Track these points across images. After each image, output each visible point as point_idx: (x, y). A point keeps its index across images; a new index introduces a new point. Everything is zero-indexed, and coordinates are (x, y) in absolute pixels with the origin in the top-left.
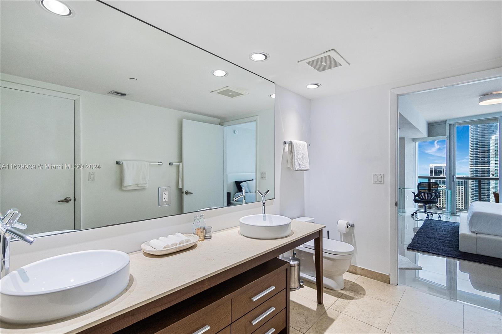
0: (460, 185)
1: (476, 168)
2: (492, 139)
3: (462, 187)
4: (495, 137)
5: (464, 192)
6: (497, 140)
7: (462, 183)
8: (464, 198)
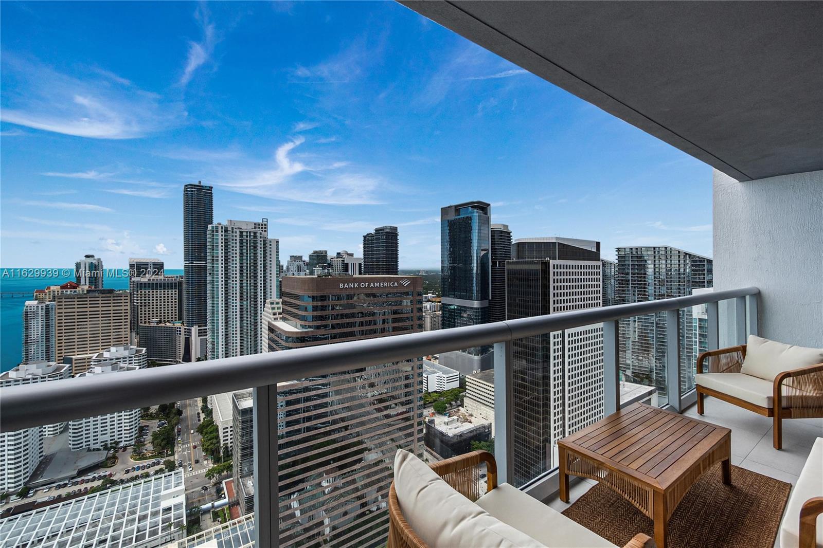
0: (172, 289)
1: (192, 266)
2: (209, 229)
3: (176, 291)
4: (212, 226)
5: (177, 298)
7: (175, 286)
8: (177, 306)
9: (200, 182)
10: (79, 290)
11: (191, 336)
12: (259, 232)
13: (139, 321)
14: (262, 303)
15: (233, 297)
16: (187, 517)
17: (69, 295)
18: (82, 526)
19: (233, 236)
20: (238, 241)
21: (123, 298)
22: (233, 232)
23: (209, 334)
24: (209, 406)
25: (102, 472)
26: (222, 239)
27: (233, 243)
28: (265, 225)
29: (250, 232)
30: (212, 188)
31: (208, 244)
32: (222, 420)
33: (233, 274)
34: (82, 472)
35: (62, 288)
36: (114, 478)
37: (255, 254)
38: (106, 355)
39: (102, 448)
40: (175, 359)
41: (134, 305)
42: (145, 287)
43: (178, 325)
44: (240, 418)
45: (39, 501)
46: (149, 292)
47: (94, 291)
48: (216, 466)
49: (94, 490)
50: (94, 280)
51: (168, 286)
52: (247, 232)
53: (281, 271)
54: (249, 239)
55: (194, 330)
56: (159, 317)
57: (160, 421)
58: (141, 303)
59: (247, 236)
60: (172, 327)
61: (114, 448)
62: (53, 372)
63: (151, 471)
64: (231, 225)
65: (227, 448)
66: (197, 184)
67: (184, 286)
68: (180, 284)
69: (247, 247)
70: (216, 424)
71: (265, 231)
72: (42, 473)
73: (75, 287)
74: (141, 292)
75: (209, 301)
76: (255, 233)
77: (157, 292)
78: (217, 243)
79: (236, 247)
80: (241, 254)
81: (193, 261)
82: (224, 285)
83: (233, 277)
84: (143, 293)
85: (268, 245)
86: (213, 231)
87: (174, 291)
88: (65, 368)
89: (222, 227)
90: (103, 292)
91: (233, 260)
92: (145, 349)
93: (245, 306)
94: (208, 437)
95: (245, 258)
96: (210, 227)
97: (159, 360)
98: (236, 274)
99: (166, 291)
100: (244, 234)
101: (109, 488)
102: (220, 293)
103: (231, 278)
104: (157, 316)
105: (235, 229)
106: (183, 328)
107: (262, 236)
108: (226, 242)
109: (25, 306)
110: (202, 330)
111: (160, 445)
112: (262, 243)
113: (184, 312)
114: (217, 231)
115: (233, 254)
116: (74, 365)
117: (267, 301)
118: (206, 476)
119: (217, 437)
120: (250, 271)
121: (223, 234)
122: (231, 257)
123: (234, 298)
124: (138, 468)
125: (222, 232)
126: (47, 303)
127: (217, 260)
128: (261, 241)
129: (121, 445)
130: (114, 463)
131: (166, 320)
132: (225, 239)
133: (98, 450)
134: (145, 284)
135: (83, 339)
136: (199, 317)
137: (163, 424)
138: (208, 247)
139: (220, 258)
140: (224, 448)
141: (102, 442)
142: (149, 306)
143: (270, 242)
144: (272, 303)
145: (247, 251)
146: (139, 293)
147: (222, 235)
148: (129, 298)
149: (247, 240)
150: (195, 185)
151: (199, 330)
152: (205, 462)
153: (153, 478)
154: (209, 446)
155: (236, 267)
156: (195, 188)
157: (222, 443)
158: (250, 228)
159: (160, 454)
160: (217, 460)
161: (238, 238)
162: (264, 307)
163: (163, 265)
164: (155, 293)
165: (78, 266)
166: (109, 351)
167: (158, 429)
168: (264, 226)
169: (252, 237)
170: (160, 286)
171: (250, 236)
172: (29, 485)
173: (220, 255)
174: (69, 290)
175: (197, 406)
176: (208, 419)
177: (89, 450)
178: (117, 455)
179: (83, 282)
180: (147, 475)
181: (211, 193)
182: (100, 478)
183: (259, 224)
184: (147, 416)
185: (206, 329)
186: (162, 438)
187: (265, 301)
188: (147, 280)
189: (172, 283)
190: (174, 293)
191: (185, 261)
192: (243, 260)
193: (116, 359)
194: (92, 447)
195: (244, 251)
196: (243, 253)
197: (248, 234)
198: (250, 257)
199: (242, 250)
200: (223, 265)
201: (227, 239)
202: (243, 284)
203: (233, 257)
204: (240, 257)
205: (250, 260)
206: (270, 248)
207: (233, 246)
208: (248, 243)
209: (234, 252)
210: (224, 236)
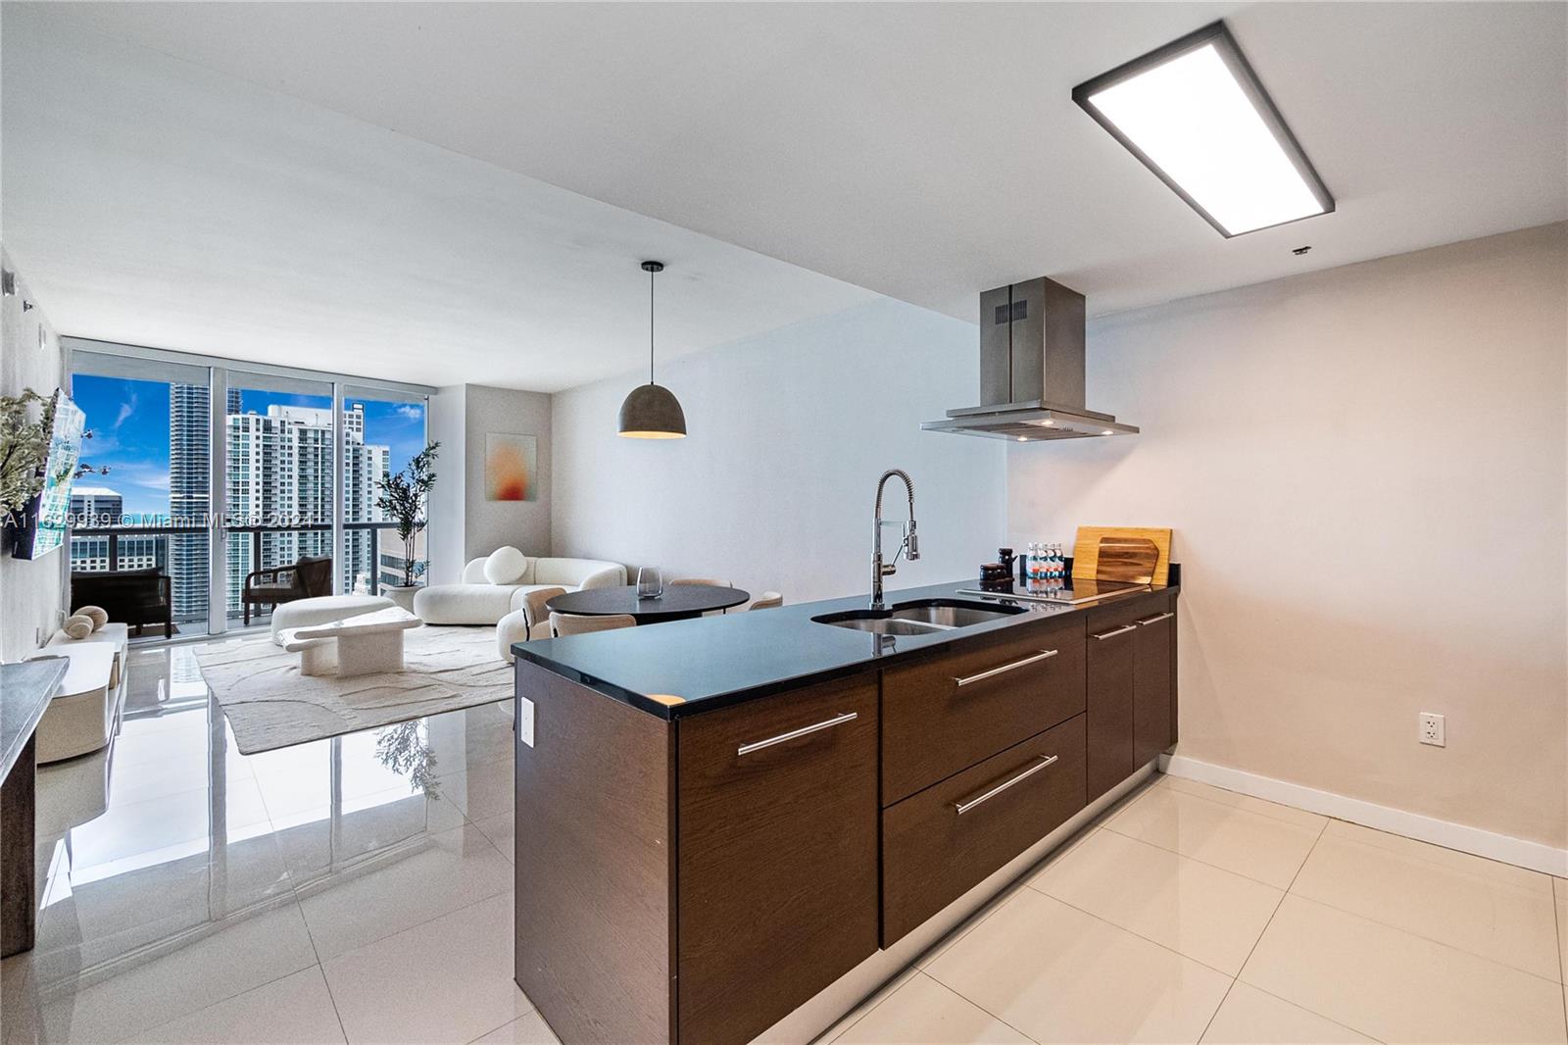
12: (344, 432)
19: (283, 440)
20: (295, 451)
22: (283, 431)
26: (258, 446)
27: (283, 455)
29: (323, 432)
52: (316, 431)
54: (320, 446)
59: (316, 440)
64: (280, 414)
67: (172, 546)
68: (162, 542)
69: (316, 463)
71: (358, 430)
78: (246, 454)
79: (290, 462)
80: (303, 477)
81: (192, 492)
85: (364, 459)
86: (236, 428)
87: (145, 558)
89: (257, 420)
91: (283, 492)
95: (310, 486)
96: (229, 419)
100: (311, 435)
105: (289, 424)
107: (350, 439)
108: (268, 451)
112: (351, 455)
114: (246, 429)
115: (283, 477)
121: (261, 434)
122: (278, 485)
125: (258, 430)
127: (246, 492)
128: (348, 451)
132: (265, 446)
139: (252, 487)
143: (370, 452)
145: (316, 471)
147: (258, 438)
149: (317, 448)
161: (296, 443)
163: (121, 502)
168: (356, 418)
171: (323, 440)
173: (252, 480)
187: (354, 578)
189: (140, 543)
191: (173, 492)
192: (305, 491)
195: (310, 471)
196: (306, 476)
197: (320, 436)
198: (323, 484)
199: (303, 469)
200: (260, 502)
201: (271, 446)
202: (305, 541)
203: (283, 484)
204: (300, 483)
205: (323, 492)
206: (370, 465)
207: (283, 462)
208: (317, 455)
209: (286, 473)
210: (261, 438)
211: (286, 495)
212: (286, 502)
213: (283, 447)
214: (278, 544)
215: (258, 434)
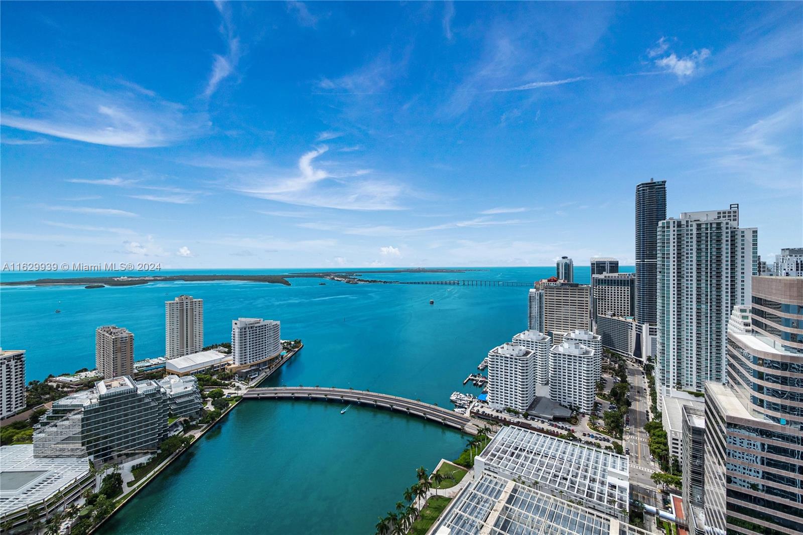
0: (625, 286)
1: (643, 264)
2: (659, 226)
3: (628, 288)
4: (663, 223)
5: (629, 294)
6: (665, 227)
7: (628, 283)
8: (629, 302)
9: (652, 179)
10: (558, 282)
11: (642, 333)
12: (725, 222)
13: (598, 312)
14: (729, 309)
15: (687, 298)
16: (630, 505)
17: (551, 286)
18: (554, 457)
19: (687, 230)
20: (694, 236)
21: (584, 291)
22: (687, 226)
23: (659, 334)
24: (658, 408)
25: (567, 426)
26: (674, 235)
27: (687, 238)
28: (735, 212)
29: (711, 224)
30: (665, 182)
31: (658, 241)
32: (671, 429)
33: (688, 273)
34: (556, 419)
35: (549, 281)
36: (575, 435)
37: (719, 249)
38: (573, 336)
39: (568, 407)
40: (627, 352)
41: (594, 298)
42: (602, 283)
43: (630, 320)
44: (691, 436)
45: (533, 425)
46: (605, 287)
47: (565, 284)
48: (663, 473)
49: (562, 437)
50: (567, 275)
51: (621, 283)
52: (707, 224)
53: (762, 269)
54: (709, 232)
55: (645, 327)
56: (613, 310)
57: (611, 404)
58: (599, 297)
59: (707, 229)
60: (624, 322)
61: (577, 411)
62: (542, 340)
63: (604, 444)
64: (686, 217)
65: (677, 461)
66: (650, 182)
67: (636, 283)
68: (632, 281)
69: (707, 241)
70: (665, 431)
71: (734, 220)
72: (534, 407)
73: (555, 281)
74: (599, 287)
75: (659, 301)
76: (719, 224)
77: (611, 288)
78: (669, 239)
79: (691, 242)
80: (699, 250)
81: (644, 259)
82: (676, 284)
83: (687, 276)
84: (601, 288)
85: (739, 237)
86: (663, 227)
88: (548, 339)
89: (674, 222)
90: (572, 285)
91: (687, 258)
92: (600, 337)
93: (703, 310)
94: (655, 439)
95: (703, 254)
96: (660, 223)
97: (613, 350)
98: (691, 273)
99: (620, 287)
100: (704, 226)
101: (571, 440)
102: (671, 293)
103: (685, 277)
104: (611, 309)
105: (691, 222)
106: (634, 324)
107: (729, 226)
108: (679, 238)
109: (529, 292)
110: (653, 329)
111: (610, 425)
112: (729, 235)
113: (636, 309)
114: (668, 227)
115: (687, 250)
116: (554, 338)
117: (734, 306)
118: (652, 477)
119: (666, 444)
120: (711, 269)
121: (676, 229)
122: (685, 254)
123: (689, 300)
124: (593, 437)
125: (674, 227)
126: (540, 291)
127: (668, 258)
128: (727, 233)
129: (582, 410)
130: (576, 422)
131: (619, 314)
132: (678, 234)
133: (566, 407)
134: (602, 280)
135: (559, 320)
136: (649, 316)
137: (614, 408)
138: (658, 245)
139: (671, 256)
140: (673, 460)
141: (568, 402)
142: (605, 299)
143: (743, 232)
144: (742, 311)
145: (707, 245)
146: (598, 287)
147: (674, 231)
148: (589, 291)
149: (708, 233)
150: (647, 184)
151: (650, 328)
152: (652, 463)
153: (602, 451)
154: (656, 449)
155: (691, 265)
156: (647, 187)
157: (671, 454)
158: (712, 218)
159: (609, 433)
160: (665, 468)
161: (695, 232)
162: (731, 314)
163: (618, 263)
164: (610, 289)
165: (558, 264)
166: (574, 333)
167: (610, 410)
168: (733, 213)
169: (714, 229)
170: (615, 283)
171: (711, 228)
172: (529, 412)
173: (671, 252)
174: (552, 283)
175: (646, 403)
176: (657, 421)
177: (560, 404)
178: (578, 417)
179: (561, 278)
180: (599, 446)
181: (665, 188)
182: (566, 429)
183: (724, 213)
184: (601, 395)
185: (656, 329)
186: (612, 419)
187: (732, 307)
188: (604, 277)
189: (624, 281)
190: (626, 290)
191: (637, 259)
192: (701, 257)
193: (579, 340)
194: (563, 403)
195: (703, 246)
196: (700, 249)
197: (709, 226)
198: (711, 253)
199: (699, 245)
200: (675, 263)
201: (681, 234)
202: (701, 284)
203: (687, 254)
204: (697, 253)
205: (711, 257)
206: (743, 240)
207: (687, 242)
208: (708, 237)
209: (689, 248)
210: (676, 231)
211: (689, 259)
212: (689, 263)
213: (687, 234)
214: (685, 284)
215: (674, 229)
